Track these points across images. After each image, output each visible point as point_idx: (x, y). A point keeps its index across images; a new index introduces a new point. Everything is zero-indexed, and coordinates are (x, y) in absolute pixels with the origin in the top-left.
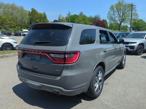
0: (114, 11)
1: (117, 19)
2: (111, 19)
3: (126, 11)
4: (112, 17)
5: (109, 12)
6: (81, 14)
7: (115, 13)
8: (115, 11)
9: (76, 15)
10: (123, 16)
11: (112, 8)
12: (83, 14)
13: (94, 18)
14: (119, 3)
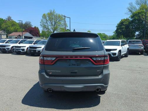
0: (46, 20)
1: (50, 27)
2: (44, 27)
3: (58, 21)
4: (45, 25)
5: (42, 20)
6: (9, 18)
7: (48, 22)
8: (48, 20)
9: (3, 19)
10: (55, 25)
11: (44, 16)
12: (12, 19)
13: (24, 24)
14: (51, 13)
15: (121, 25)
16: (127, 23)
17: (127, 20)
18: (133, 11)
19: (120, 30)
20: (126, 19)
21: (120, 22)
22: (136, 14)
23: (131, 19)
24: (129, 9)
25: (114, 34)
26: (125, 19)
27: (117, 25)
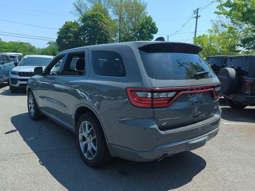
15: (66, 32)
16: (76, 29)
17: (75, 24)
18: (82, 10)
19: (65, 40)
20: (73, 22)
21: (64, 26)
22: (89, 17)
23: (81, 24)
24: (76, 6)
25: (49, 45)
26: (71, 22)
27: (58, 31)
